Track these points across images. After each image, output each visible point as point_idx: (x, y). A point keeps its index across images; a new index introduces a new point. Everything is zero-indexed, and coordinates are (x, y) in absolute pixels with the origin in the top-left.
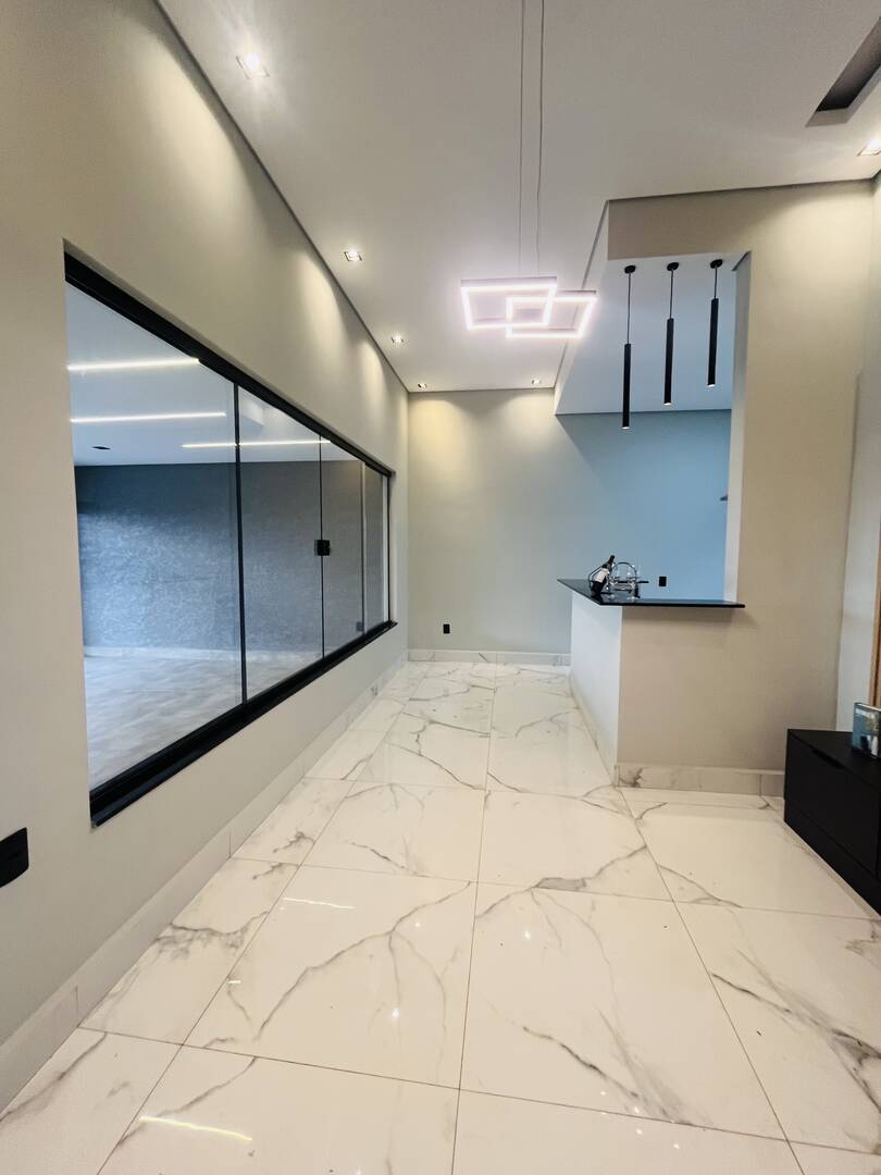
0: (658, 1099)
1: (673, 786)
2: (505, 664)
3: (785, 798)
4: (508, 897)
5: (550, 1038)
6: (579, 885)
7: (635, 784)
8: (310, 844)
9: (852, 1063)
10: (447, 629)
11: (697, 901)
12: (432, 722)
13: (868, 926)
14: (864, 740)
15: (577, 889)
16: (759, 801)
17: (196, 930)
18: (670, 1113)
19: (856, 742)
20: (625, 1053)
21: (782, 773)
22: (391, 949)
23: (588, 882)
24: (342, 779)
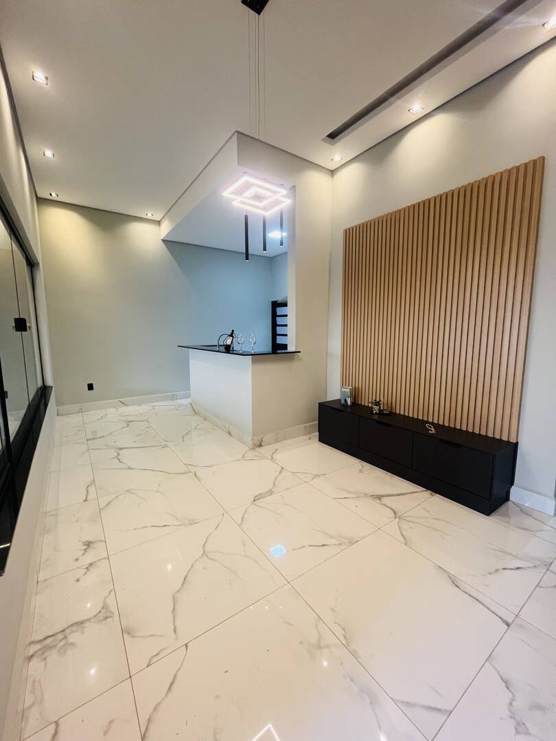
0: (346, 541)
1: (277, 441)
2: (140, 405)
3: (319, 431)
4: (246, 511)
5: (304, 547)
6: (270, 492)
7: (260, 446)
8: (103, 544)
9: (379, 501)
10: (90, 387)
11: (313, 479)
12: (121, 449)
13: (359, 464)
14: (345, 400)
15: (271, 494)
16: (307, 437)
17: (63, 631)
18: (352, 542)
19: (343, 402)
20: (329, 535)
21: (317, 422)
22: (212, 560)
23: (273, 490)
24: (84, 501)
